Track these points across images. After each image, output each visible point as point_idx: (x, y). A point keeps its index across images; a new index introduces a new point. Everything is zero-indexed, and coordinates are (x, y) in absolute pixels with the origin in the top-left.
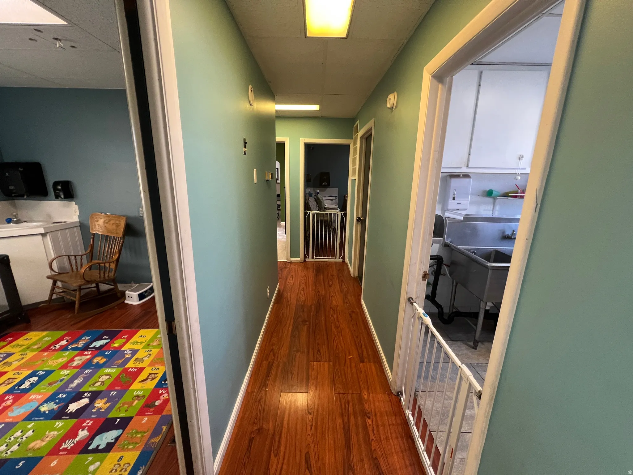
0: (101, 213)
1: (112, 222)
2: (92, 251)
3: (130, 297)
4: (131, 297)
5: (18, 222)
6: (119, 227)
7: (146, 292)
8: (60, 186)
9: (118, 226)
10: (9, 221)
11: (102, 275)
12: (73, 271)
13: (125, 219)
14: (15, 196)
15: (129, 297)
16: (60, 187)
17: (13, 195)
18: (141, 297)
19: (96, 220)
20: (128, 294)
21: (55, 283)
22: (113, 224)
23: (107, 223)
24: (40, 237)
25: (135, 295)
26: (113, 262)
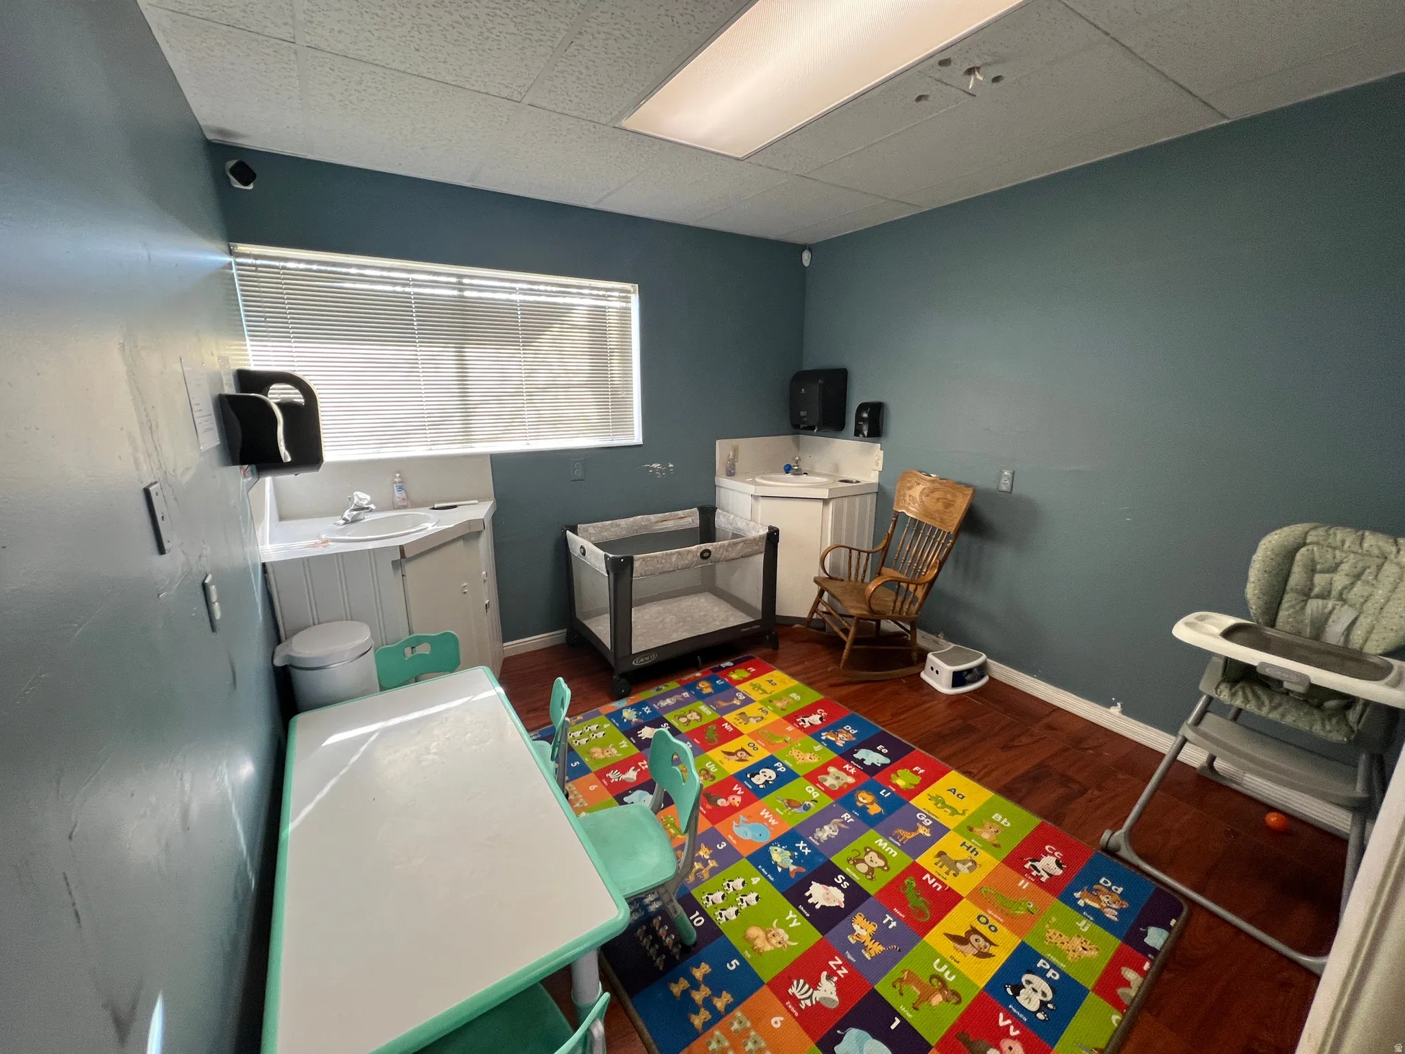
0: (921, 472)
1: (937, 495)
2: (886, 549)
3: (935, 670)
4: (937, 672)
5: (798, 473)
6: (951, 509)
7: (970, 671)
8: (867, 413)
9: (948, 505)
10: (788, 469)
11: (898, 604)
12: (850, 580)
13: (969, 492)
14: (804, 428)
15: (932, 669)
16: (865, 415)
17: (802, 426)
18: (959, 679)
19: (909, 485)
20: (932, 661)
21: (821, 594)
22: (938, 499)
23: (927, 496)
24: (820, 504)
25: (947, 670)
26: (924, 584)
